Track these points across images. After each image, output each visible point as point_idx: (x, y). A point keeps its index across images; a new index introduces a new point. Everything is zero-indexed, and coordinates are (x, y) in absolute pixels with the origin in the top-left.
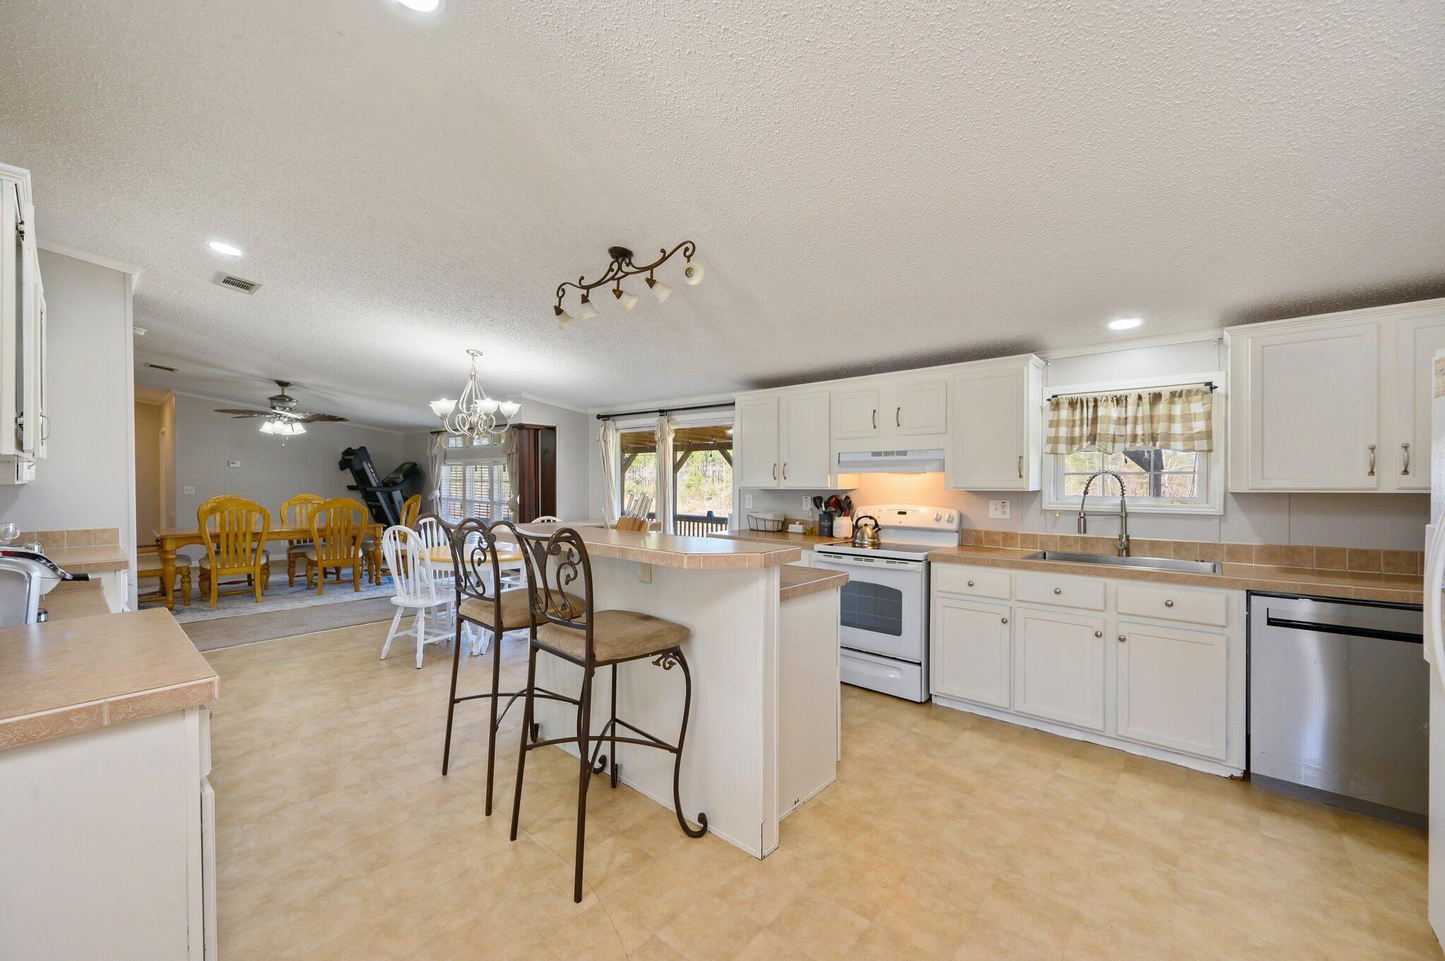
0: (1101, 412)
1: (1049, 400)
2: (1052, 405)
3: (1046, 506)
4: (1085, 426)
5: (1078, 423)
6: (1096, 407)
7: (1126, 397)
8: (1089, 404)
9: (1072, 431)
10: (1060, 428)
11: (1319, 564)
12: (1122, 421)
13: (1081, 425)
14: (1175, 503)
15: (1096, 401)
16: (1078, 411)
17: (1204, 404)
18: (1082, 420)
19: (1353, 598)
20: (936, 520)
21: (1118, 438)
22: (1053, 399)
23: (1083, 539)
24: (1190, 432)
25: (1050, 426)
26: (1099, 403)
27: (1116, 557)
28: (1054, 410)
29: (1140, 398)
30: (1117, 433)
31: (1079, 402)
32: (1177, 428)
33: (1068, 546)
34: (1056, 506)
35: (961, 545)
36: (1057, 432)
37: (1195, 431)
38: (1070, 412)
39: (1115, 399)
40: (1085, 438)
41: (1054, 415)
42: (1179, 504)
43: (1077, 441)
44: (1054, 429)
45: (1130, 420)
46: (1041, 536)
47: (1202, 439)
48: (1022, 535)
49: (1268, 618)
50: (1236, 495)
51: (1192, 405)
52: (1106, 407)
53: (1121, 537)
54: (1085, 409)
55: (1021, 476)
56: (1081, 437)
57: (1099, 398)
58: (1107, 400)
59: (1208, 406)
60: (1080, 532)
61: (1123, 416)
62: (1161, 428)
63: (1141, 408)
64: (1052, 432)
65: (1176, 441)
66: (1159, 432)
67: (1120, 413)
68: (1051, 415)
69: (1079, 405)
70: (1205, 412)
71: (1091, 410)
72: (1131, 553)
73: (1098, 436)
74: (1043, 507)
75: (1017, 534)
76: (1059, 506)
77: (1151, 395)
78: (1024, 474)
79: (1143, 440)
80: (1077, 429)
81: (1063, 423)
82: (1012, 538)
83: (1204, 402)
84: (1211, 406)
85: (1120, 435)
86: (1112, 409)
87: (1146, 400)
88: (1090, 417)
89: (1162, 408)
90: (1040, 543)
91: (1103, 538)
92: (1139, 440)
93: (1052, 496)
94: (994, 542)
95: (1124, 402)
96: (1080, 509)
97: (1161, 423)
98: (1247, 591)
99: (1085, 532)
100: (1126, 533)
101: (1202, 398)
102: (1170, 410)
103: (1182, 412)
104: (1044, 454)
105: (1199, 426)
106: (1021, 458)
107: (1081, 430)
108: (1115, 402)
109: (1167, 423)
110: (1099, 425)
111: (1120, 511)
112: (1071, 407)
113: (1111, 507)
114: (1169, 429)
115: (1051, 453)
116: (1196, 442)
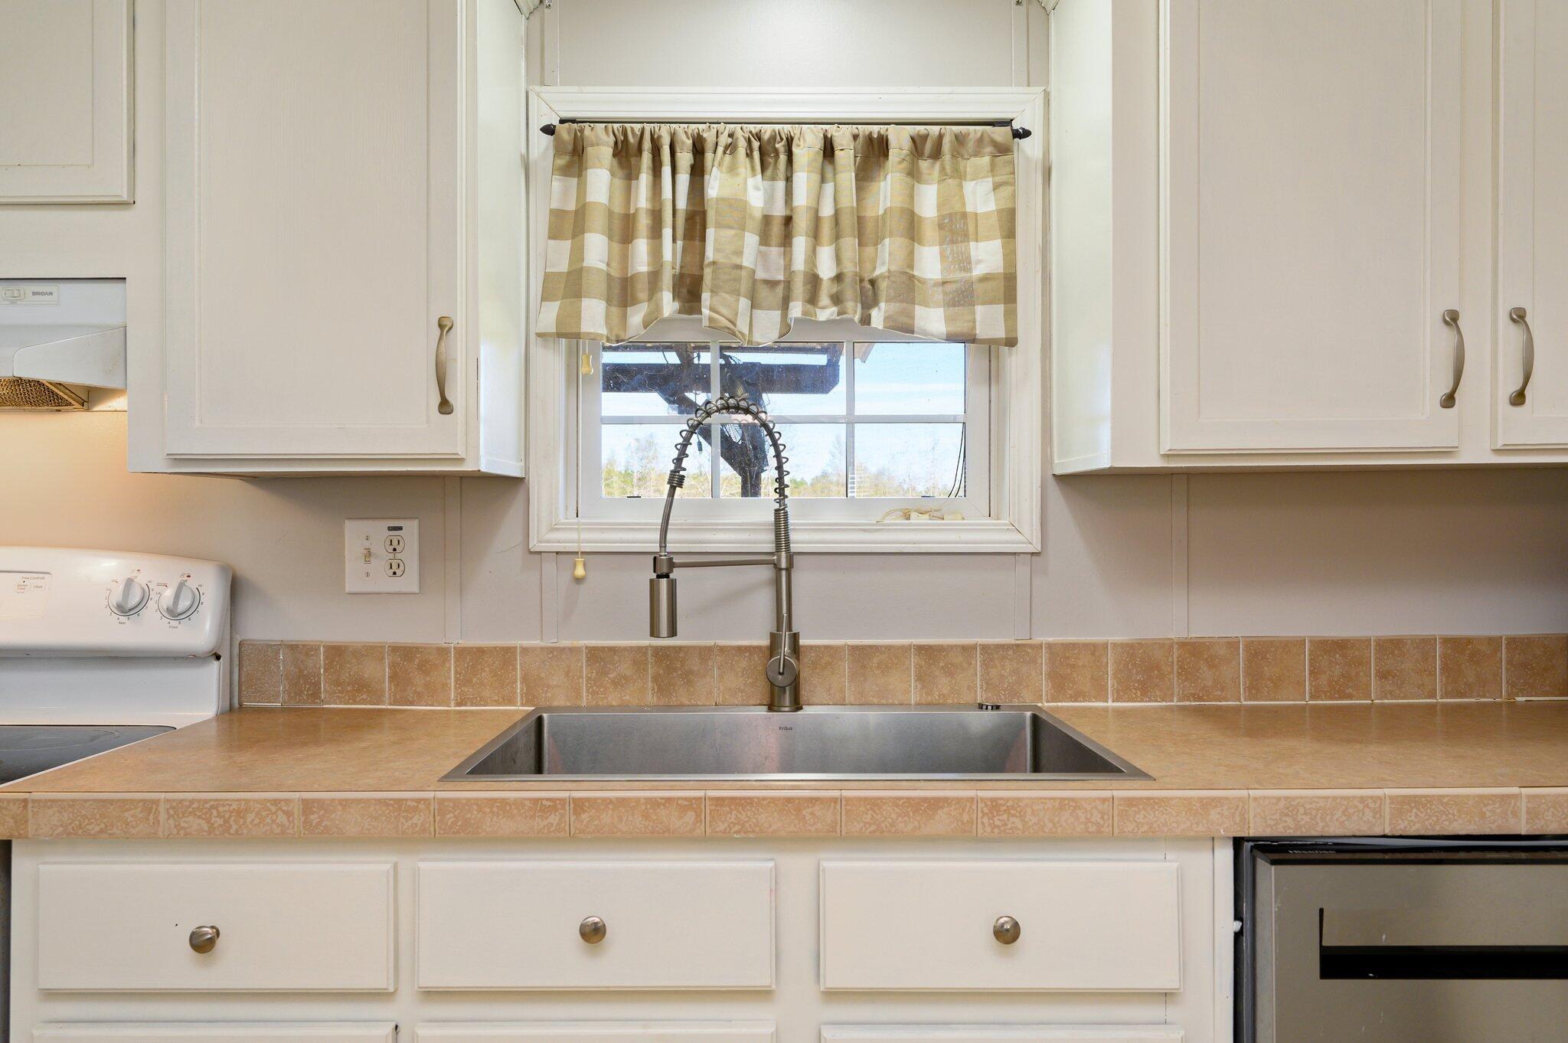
0: (715, 185)
1: (549, 130)
2: (559, 151)
3: (543, 538)
4: (667, 232)
5: (644, 222)
6: (698, 171)
7: (790, 141)
8: (679, 155)
9: (625, 258)
10: (587, 236)
11: (1254, 691)
12: (776, 229)
13: (656, 233)
14: (915, 519)
15: (698, 148)
16: (645, 179)
17: (996, 187)
18: (656, 216)
19: (1523, 831)
20: (123, 610)
21: (763, 292)
22: (564, 131)
23: (661, 654)
24: (963, 275)
25: (555, 234)
26: (709, 156)
27: (762, 711)
28: (566, 171)
29: (829, 150)
30: (760, 275)
31: (647, 145)
32: (930, 263)
33: (615, 683)
34: (574, 536)
35: (233, 712)
36: (578, 253)
37: (978, 271)
38: (619, 183)
39: (756, 144)
40: (667, 280)
41: (565, 192)
42: (924, 519)
43: (643, 295)
44: (567, 244)
45: (802, 223)
46: (525, 650)
47: (991, 302)
48: (461, 652)
49: (1321, 945)
50: (1070, 482)
51: (969, 186)
52: (732, 169)
53: (775, 639)
54: (666, 170)
55: (445, 406)
56: (655, 276)
57: (709, 136)
58: (731, 148)
59: (1006, 191)
60: (654, 632)
61: (779, 210)
62: (886, 259)
63: (829, 188)
64: (559, 258)
65: (925, 304)
66: (880, 270)
67: (770, 199)
68: (558, 192)
69: (647, 157)
70: (999, 211)
71: (684, 178)
72: (804, 693)
73: (708, 272)
74: (535, 545)
75: (442, 652)
76: (584, 536)
77: (861, 139)
78: (456, 397)
79: (837, 299)
80: (641, 246)
81: (597, 218)
82: (424, 667)
83: (998, 179)
84: (1014, 196)
85: (767, 282)
86: (751, 181)
87: (846, 157)
88: (682, 204)
89: (888, 188)
90: (525, 679)
91: (722, 650)
92: (824, 299)
93: (561, 495)
94: (361, 687)
95: (783, 158)
96: (655, 547)
97: (887, 241)
98: (1238, 843)
99: (673, 632)
100: (790, 628)
101: (993, 167)
102: (911, 196)
103: (940, 206)
104: (533, 337)
105: (987, 256)
106: (444, 326)
107: (656, 253)
108: (756, 155)
109: (907, 240)
110: (711, 233)
111: (770, 547)
112: (621, 165)
113: (744, 536)
114: (910, 262)
115: (559, 335)
116: (979, 309)
